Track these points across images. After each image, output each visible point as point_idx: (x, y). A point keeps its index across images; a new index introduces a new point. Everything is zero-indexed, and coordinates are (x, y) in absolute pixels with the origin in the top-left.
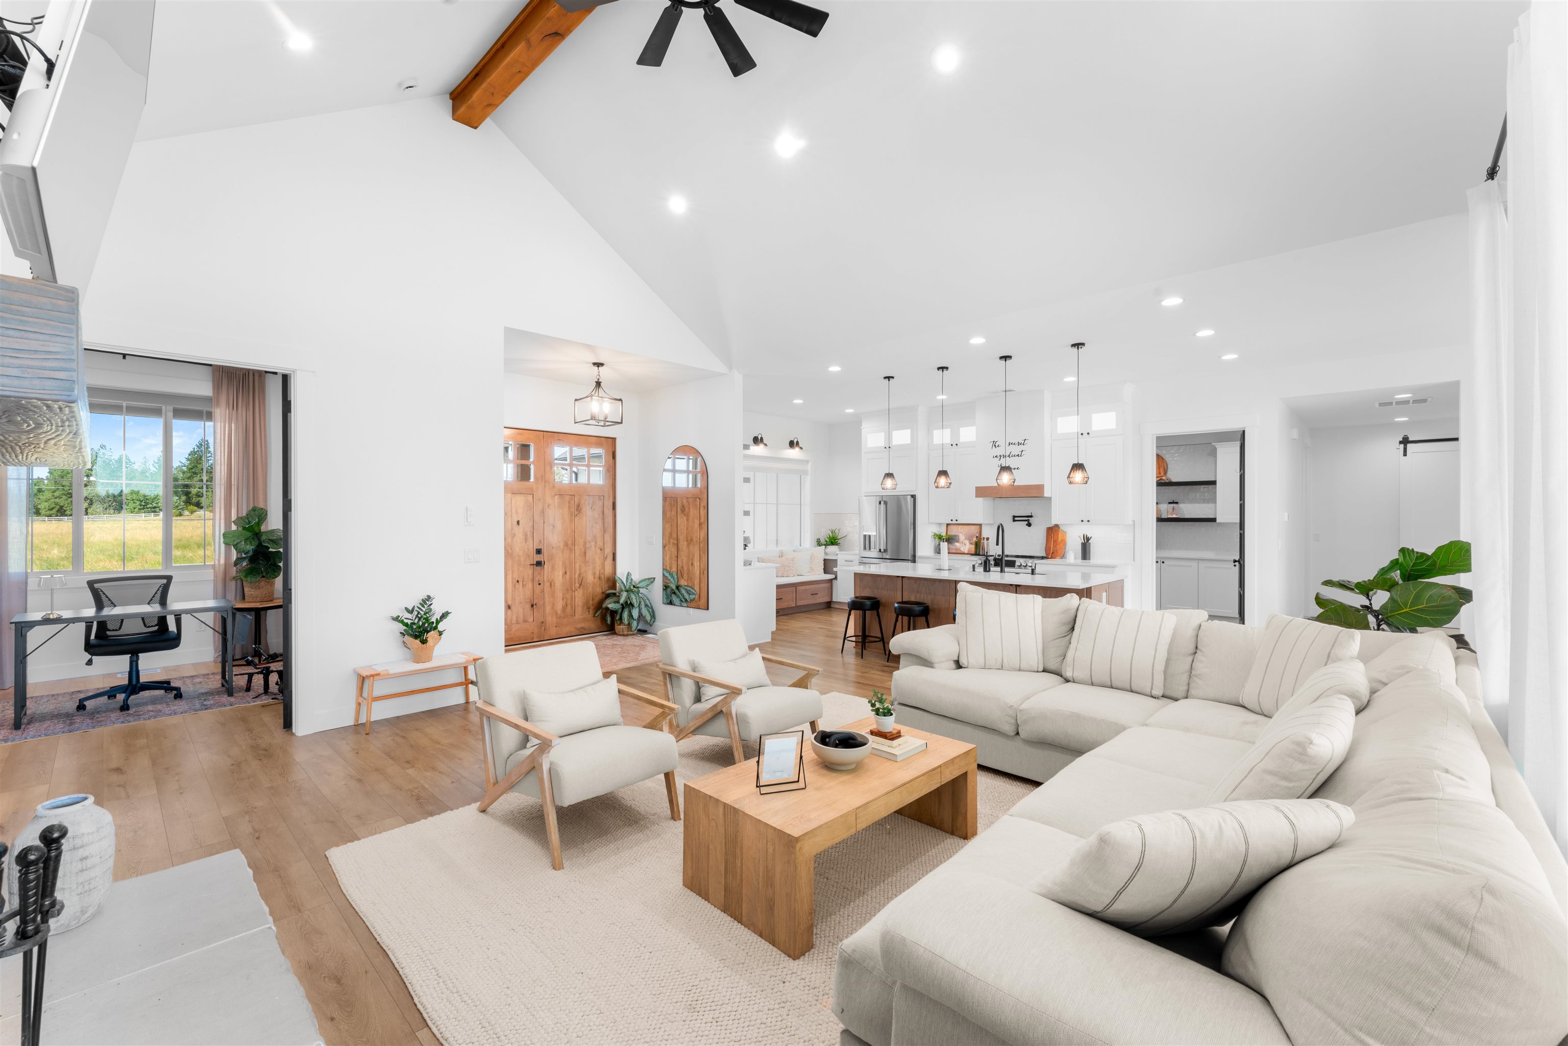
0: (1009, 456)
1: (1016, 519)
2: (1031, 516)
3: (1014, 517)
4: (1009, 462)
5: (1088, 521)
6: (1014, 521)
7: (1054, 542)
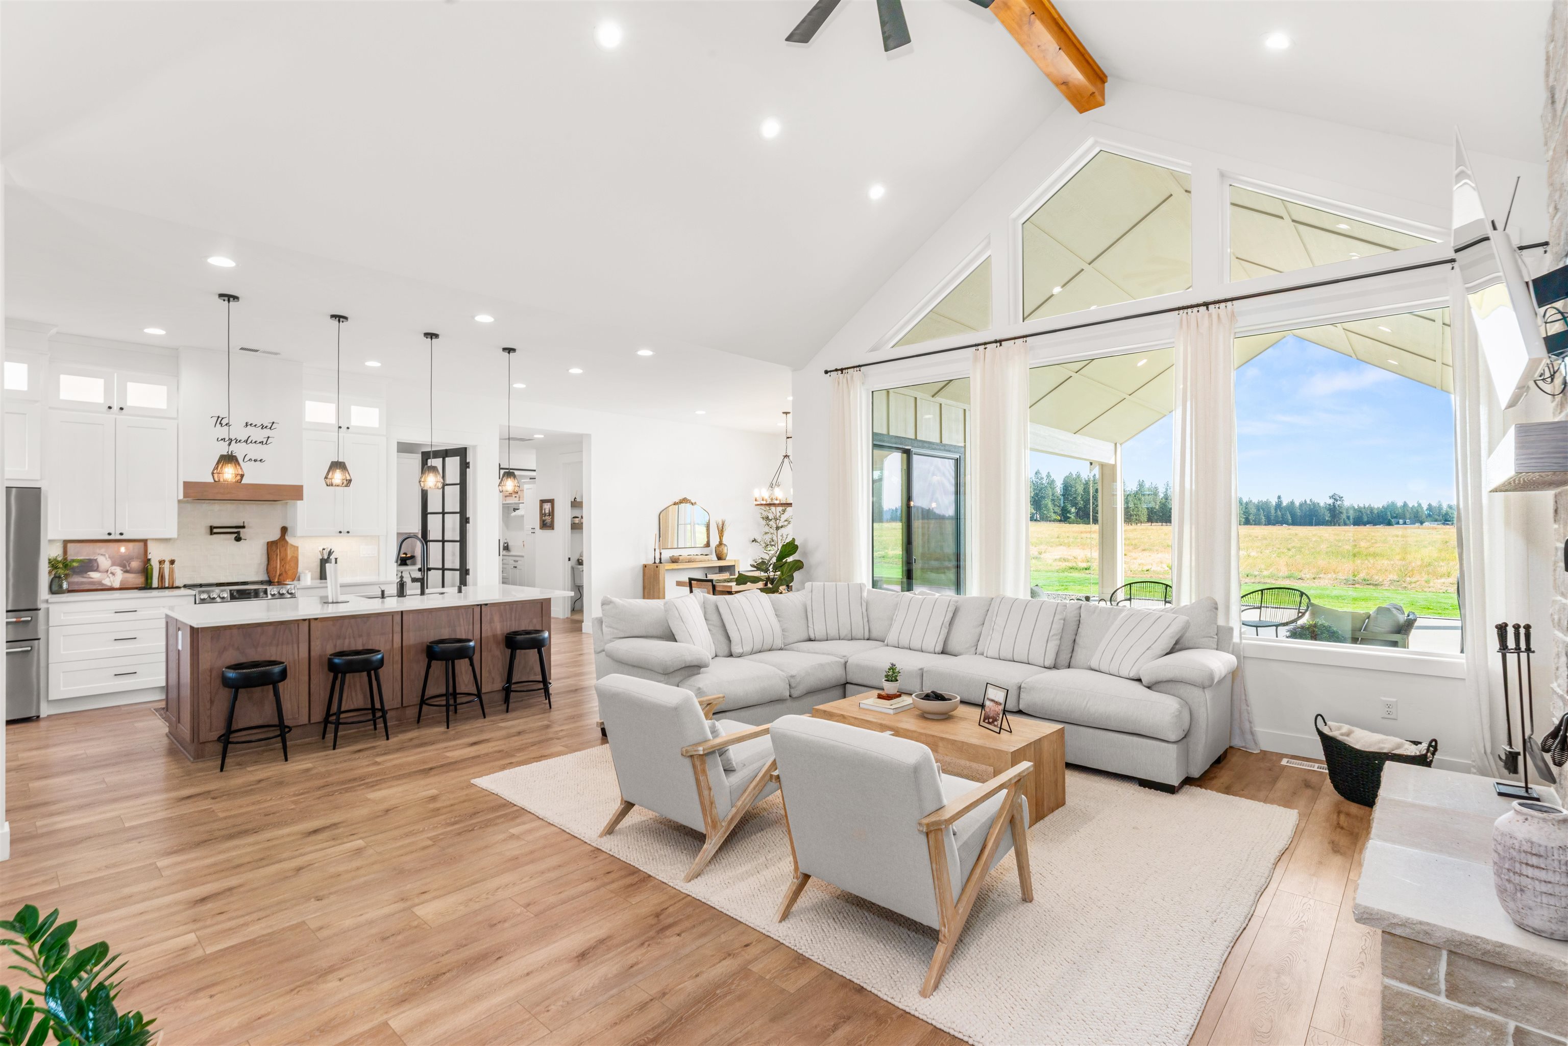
0: (246, 441)
1: (215, 530)
2: (243, 527)
3: (212, 528)
4: (238, 450)
5: (348, 532)
6: (212, 533)
7: (281, 560)
